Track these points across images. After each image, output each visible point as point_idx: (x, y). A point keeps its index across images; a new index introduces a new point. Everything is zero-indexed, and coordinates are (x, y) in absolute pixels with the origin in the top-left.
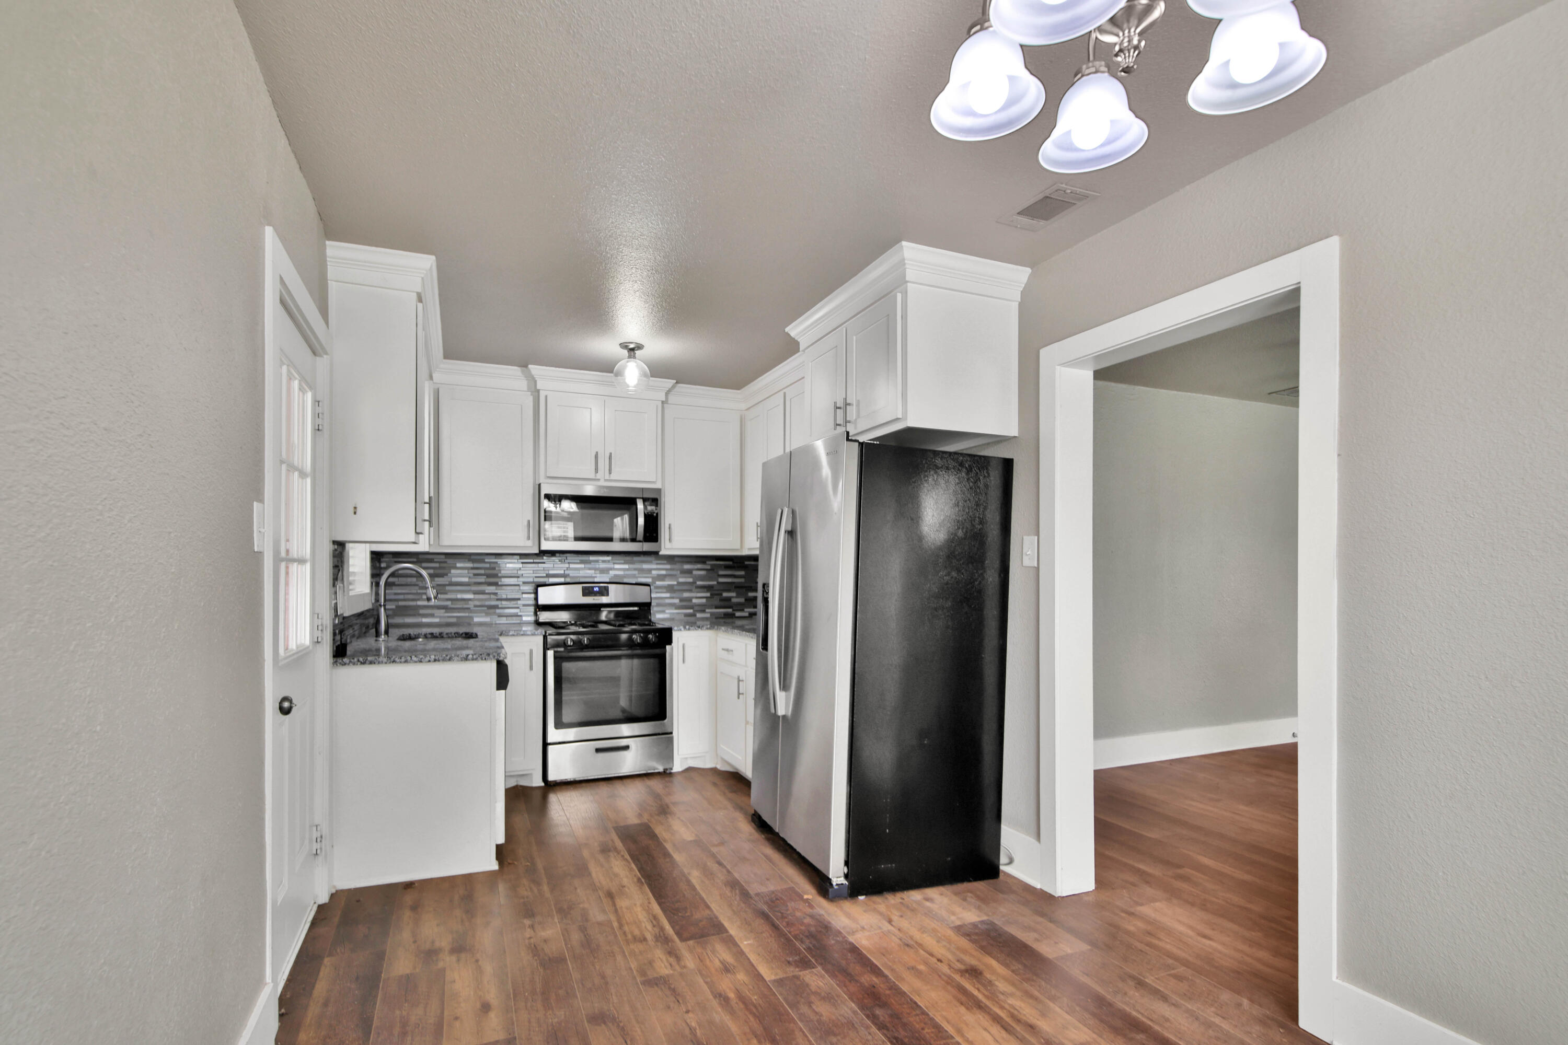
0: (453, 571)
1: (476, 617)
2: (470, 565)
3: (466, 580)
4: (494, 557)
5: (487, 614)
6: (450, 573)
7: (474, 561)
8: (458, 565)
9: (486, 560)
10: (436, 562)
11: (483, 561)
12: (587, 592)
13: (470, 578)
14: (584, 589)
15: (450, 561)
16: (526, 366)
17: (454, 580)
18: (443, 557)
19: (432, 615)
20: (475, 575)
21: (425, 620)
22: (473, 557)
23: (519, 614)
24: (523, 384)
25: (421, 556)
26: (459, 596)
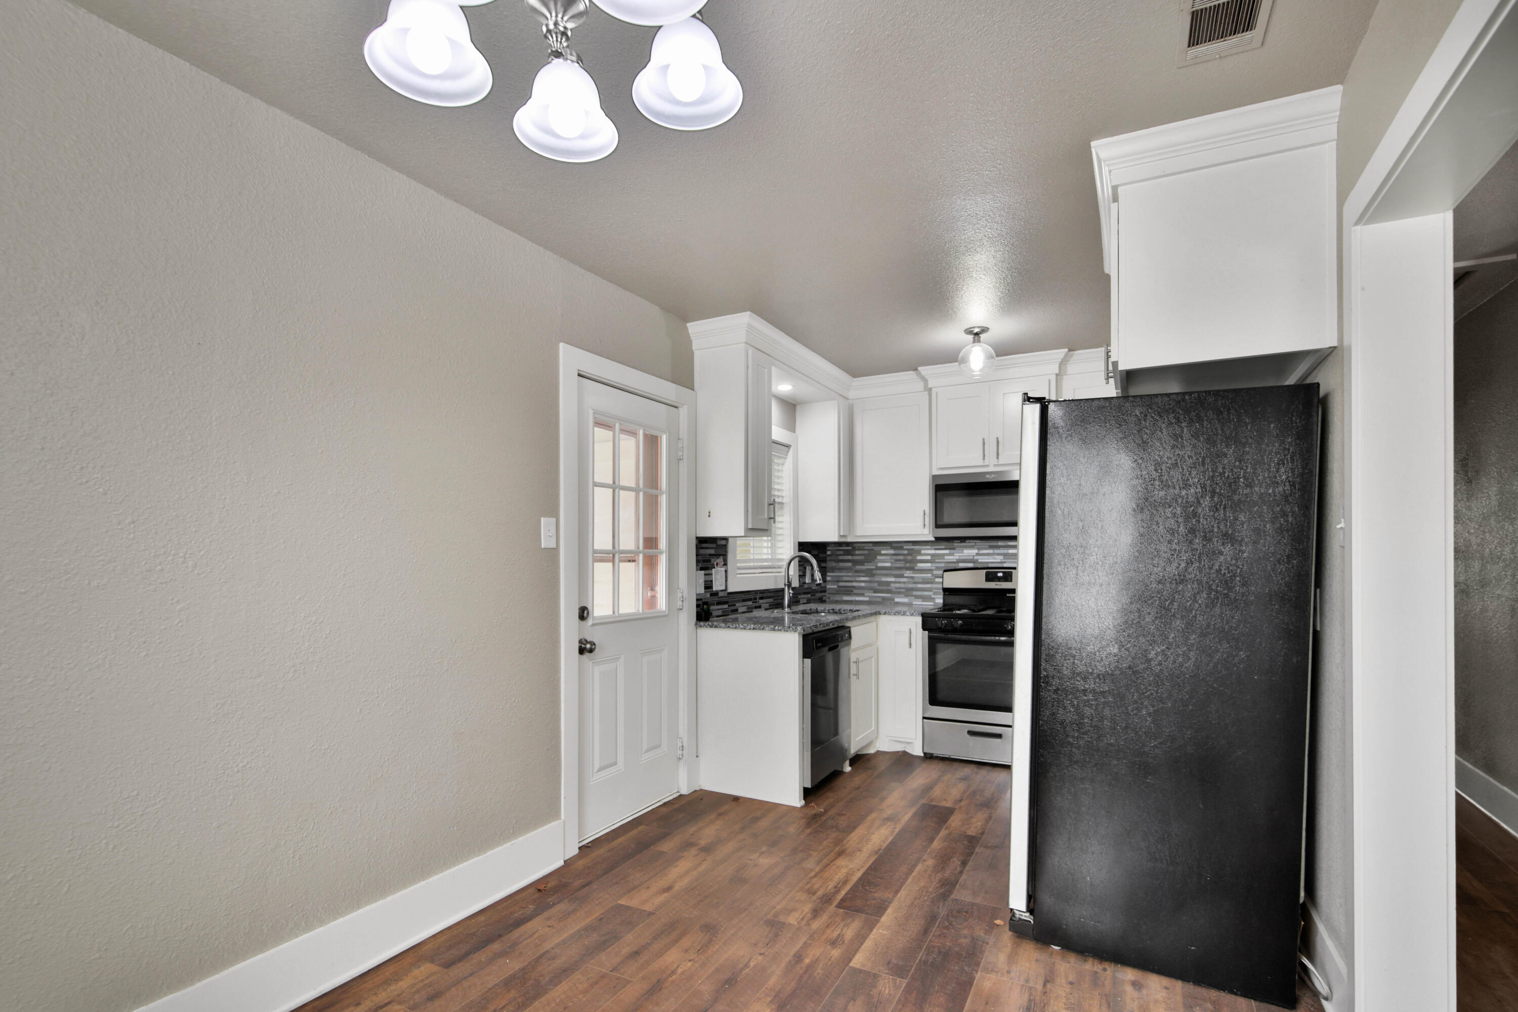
0: (879, 557)
1: (897, 597)
2: (892, 552)
3: (888, 565)
4: (911, 544)
5: (906, 596)
6: (876, 559)
7: (895, 548)
8: (883, 552)
9: (905, 547)
10: (866, 550)
11: (902, 548)
12: (991, 577)
13: (892, 563)
14: (987, 574)
15: (877, 548)
16: (916, 370)
17: (880, 565)
18: (871, 545)
19: (863, 595)
20: (896, 560)
21: (857, 598)
22: (894, 545)
23: (933, 596)
24: (920, 386)
25: (855, 545)
26: (884, 579)
